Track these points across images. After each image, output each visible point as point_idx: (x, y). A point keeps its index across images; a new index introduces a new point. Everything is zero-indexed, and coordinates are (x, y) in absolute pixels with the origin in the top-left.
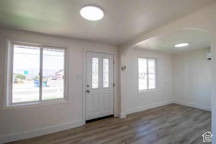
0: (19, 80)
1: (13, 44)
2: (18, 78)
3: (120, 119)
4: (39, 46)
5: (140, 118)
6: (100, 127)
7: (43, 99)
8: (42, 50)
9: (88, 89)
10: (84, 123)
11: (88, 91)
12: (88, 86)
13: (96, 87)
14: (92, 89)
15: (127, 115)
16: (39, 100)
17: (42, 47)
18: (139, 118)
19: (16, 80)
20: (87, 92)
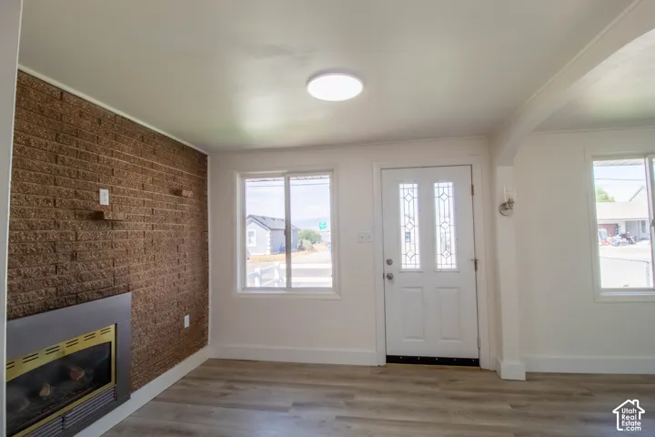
0: (306, 243)
1: (244, 177)
2: (307, 238)
3: (500, 377)
4: (283, 175)
5: (590, 395)
6: (419, 383)
7: (293, 286)
8: (289, 179)
9: (388, 270)
10: (383, 362)
11: (390, 277)
12: (389, 262)
13: (413, 267)
14: (402, 272)
15: (527, 373)
16: (285, 286)
17: (287, 176)
18: (584, 394)
19: (302, 243)
20: (386, 279)
